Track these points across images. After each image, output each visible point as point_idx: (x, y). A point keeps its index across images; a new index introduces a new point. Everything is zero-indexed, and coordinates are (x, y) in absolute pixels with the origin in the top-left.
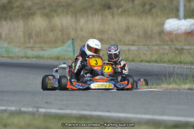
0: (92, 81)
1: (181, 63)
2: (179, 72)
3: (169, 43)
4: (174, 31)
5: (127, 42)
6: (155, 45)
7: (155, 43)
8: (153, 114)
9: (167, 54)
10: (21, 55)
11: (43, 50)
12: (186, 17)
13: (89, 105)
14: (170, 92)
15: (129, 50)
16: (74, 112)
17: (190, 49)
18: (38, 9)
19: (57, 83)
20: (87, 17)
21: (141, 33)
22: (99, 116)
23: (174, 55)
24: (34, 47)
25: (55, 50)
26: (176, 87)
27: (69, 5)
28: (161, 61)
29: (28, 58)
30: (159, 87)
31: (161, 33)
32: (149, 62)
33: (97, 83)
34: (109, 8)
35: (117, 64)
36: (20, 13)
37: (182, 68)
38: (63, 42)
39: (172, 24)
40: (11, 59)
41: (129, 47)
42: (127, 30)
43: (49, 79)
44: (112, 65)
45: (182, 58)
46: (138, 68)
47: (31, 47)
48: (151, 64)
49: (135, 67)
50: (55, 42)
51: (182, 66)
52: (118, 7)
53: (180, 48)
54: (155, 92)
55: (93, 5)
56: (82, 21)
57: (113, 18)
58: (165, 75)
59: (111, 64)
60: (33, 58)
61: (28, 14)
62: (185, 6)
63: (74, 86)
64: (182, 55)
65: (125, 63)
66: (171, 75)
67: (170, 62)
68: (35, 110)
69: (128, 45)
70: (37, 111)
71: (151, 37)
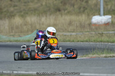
0: (51, 53)
1: (101, 41)
2: (99, 47)
3: (95, 30)
4: (98, 23)
5: (70, 30)
6: (86, 32)
7: (86, 30)
9: (93, 36)
10: (7, 40)
11: (20, 37)
12: (104, 15)
14: (93, 59)
17: (107, 34)
18: (18, 12)
19: (29, 55)
20: (46, 16)
21: (78, 25)
23: (97, 37)
24: (15, 35)
25: (27, 36)
27: (35, 10)
28: (90, 41)
29: (11, 41)
30: (87, 56)
31: (90, 24)
33: (54, 54)
34: (59, 10)
36: (7, 15)
37: (102, 44)
38: (32, 32)
39: (97, 19)
40: (1, 43)
41: (71, 33)
42: (70, 23)
45: (102, 39)
46: (76, 45)
47: (13, 35)
48: (84, 43)
49: (74, 45)
50: (28, 31)
52: (65, 10)
53: (101, 33)
54: (85, 59)
55: (50, 9)
56: (43, 19)
57: (62, 16)
58: (91, 49)
60: (14, 41)
61: (11, 16)
62: (104, 8)
63: (40, 56)
66: (94, 49)
67: (95, 42)
68: (11, 72)
69: (70, 32)
70: (13, 73)
71: (84, 27)
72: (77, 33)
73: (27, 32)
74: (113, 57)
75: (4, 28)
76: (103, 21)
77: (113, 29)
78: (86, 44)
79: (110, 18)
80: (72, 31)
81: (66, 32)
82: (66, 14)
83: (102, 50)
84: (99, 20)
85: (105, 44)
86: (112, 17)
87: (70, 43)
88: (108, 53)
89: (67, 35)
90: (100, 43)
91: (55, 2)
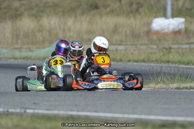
1: (168, 62)
2: (166, 71)
3: (157, 42)
4: (162, 30)
5: (114, 42)
6: (142, 45)
7: (142, 42)
8: (141, 114)
9: (155, 53)
10: (9, 56)
11: (31, 51)
12: (173, 16)
13: (76, 106)
15: (117, 50)
16: (62, 112)
17: (178, 48)
20: (75, 17)
21: (128, 32)
22: (86, 116)
23: (162, 54)
24: (21, 48)
27: (56, 6)
28: (149, 61)
29: (15, 59)
31: (149, 32)
32: (137, 62)
34: (96, 7)
36: (8, 14)
37: (170, 67)
38: (51, 43)
39: (160, 24)
41: (117, 46)
42: (115, 30)
45: (170, 57)
46: (126, 68)
47: (18, 48)
48: (139, 63)
49: (123, 67)
50: (44, 42)
51: (170, 65)
52: (105, 7)
53: (167, 47)
55: (80, 5)
56: (70, 22)
58: (153, 75)
60: (21, 58)
61: (16, 15)
62: (172, 5)
63: (80, 85)
64: (171, 54)
66: (158, 74)
67: (158, 62)
68: (23, 111)
69: (115, 45)
70: (25, 112)
71: (139, 36)
72: (128, 46)
74: (191, 88)
75: (4, 35)
76: (171, 28)
77: (188, 42)
78: (143, 66)
79: (182, 23)
80: (119, 42)
82: (106, 14)
84: (163, 25)
86: (186, 21)
87: (115, 63)
88: (182, 81)
90: (166, 65)
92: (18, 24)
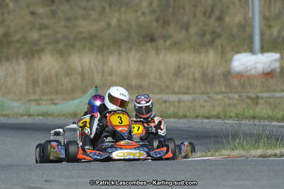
0: (115, 148)
1: (254, 118)
3: (239, 89)
4: (247, 71)
6: (217, 93)
7: (218, 89)
9: (234, 105)
10: (21, 112)
11: (54, 104)
12: (263, 50)
14: (233, 161)
17: (269, 98)
18: (49, 43)
19: (63, 152)
20: (120, 54)
21: (197, 75)
23: (245, 106)
24: (40, 100)
26: (243, 153)
27: (92, 37)
28: (225, 117)
29: (30, 115)
30: (217, 153)
31: (228, 74)
32: (208, 118)
34: (152, 39)
35: (149, 122)
36: (22, 51)
37: (255, 125)
39: (243, 62)
40: (6, 118)
41: (180, 96)
42: (178, 72)
43: (51, 146)
44: (143, 122)
45: (257, 111)
46: (192, 127)
47: (36, 100)
48: (211, 120)
49: (187, 125)
50: (73, 90)
51: (257, 122)
52: (165, 38)
53: (253, 96)
55: (128, 37)
56: (112, 61)
57: (157, 54)
59: (140, 121)
60: (38, 115)
61: (33, 51)
62: (262, 34)
65: (160, 119)
66: (235, 136)
67: (239, 118)
69: (178, 93)
71: (212, 81)
72: (196, 96)
73: (72, 93)
74: (282, 156)
75: (15, 81)
76: (260, 67)
78: (217, 124)
79: (276, 60)
80: (184, 90)
81: (168, 93)
82: (165, 49)
83: (254, 138)
84: (249, 64)
85: (262, 123)
86: (281, 57)
87: (175, 120)
88: (269, 145)
89: (170, 102)
90: (251, 122)
91: (142, 19)
92: (35, 65)
